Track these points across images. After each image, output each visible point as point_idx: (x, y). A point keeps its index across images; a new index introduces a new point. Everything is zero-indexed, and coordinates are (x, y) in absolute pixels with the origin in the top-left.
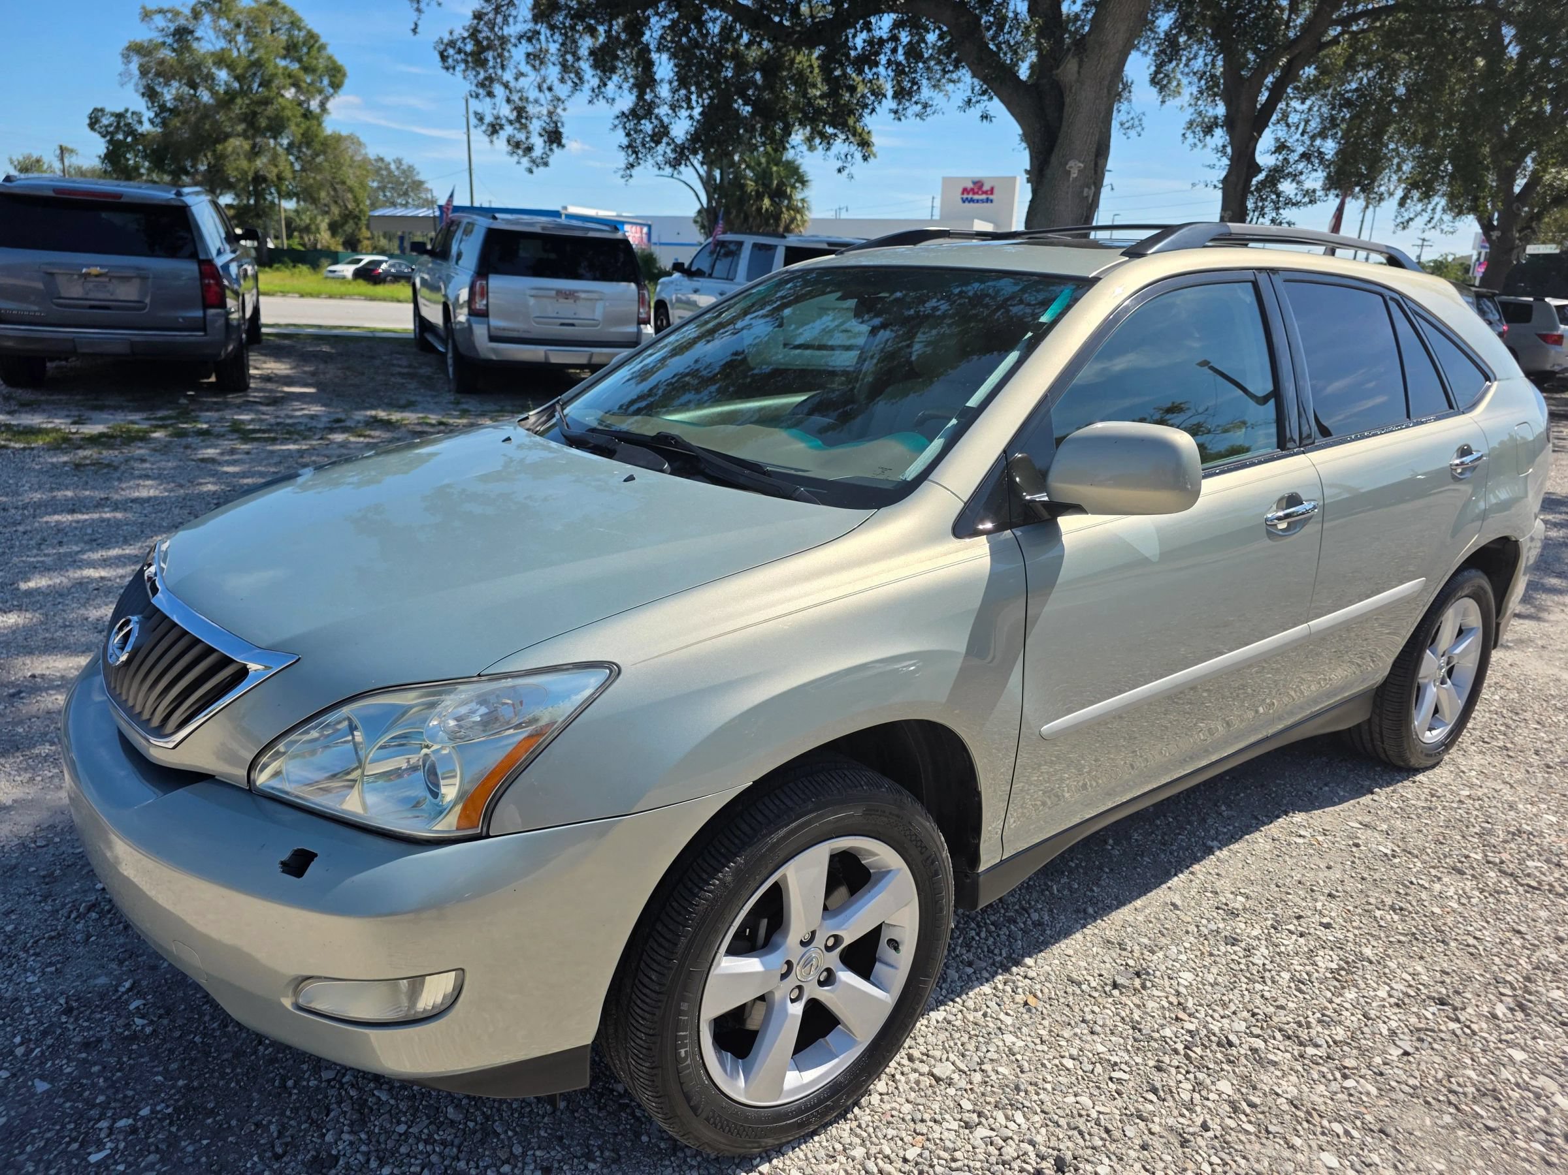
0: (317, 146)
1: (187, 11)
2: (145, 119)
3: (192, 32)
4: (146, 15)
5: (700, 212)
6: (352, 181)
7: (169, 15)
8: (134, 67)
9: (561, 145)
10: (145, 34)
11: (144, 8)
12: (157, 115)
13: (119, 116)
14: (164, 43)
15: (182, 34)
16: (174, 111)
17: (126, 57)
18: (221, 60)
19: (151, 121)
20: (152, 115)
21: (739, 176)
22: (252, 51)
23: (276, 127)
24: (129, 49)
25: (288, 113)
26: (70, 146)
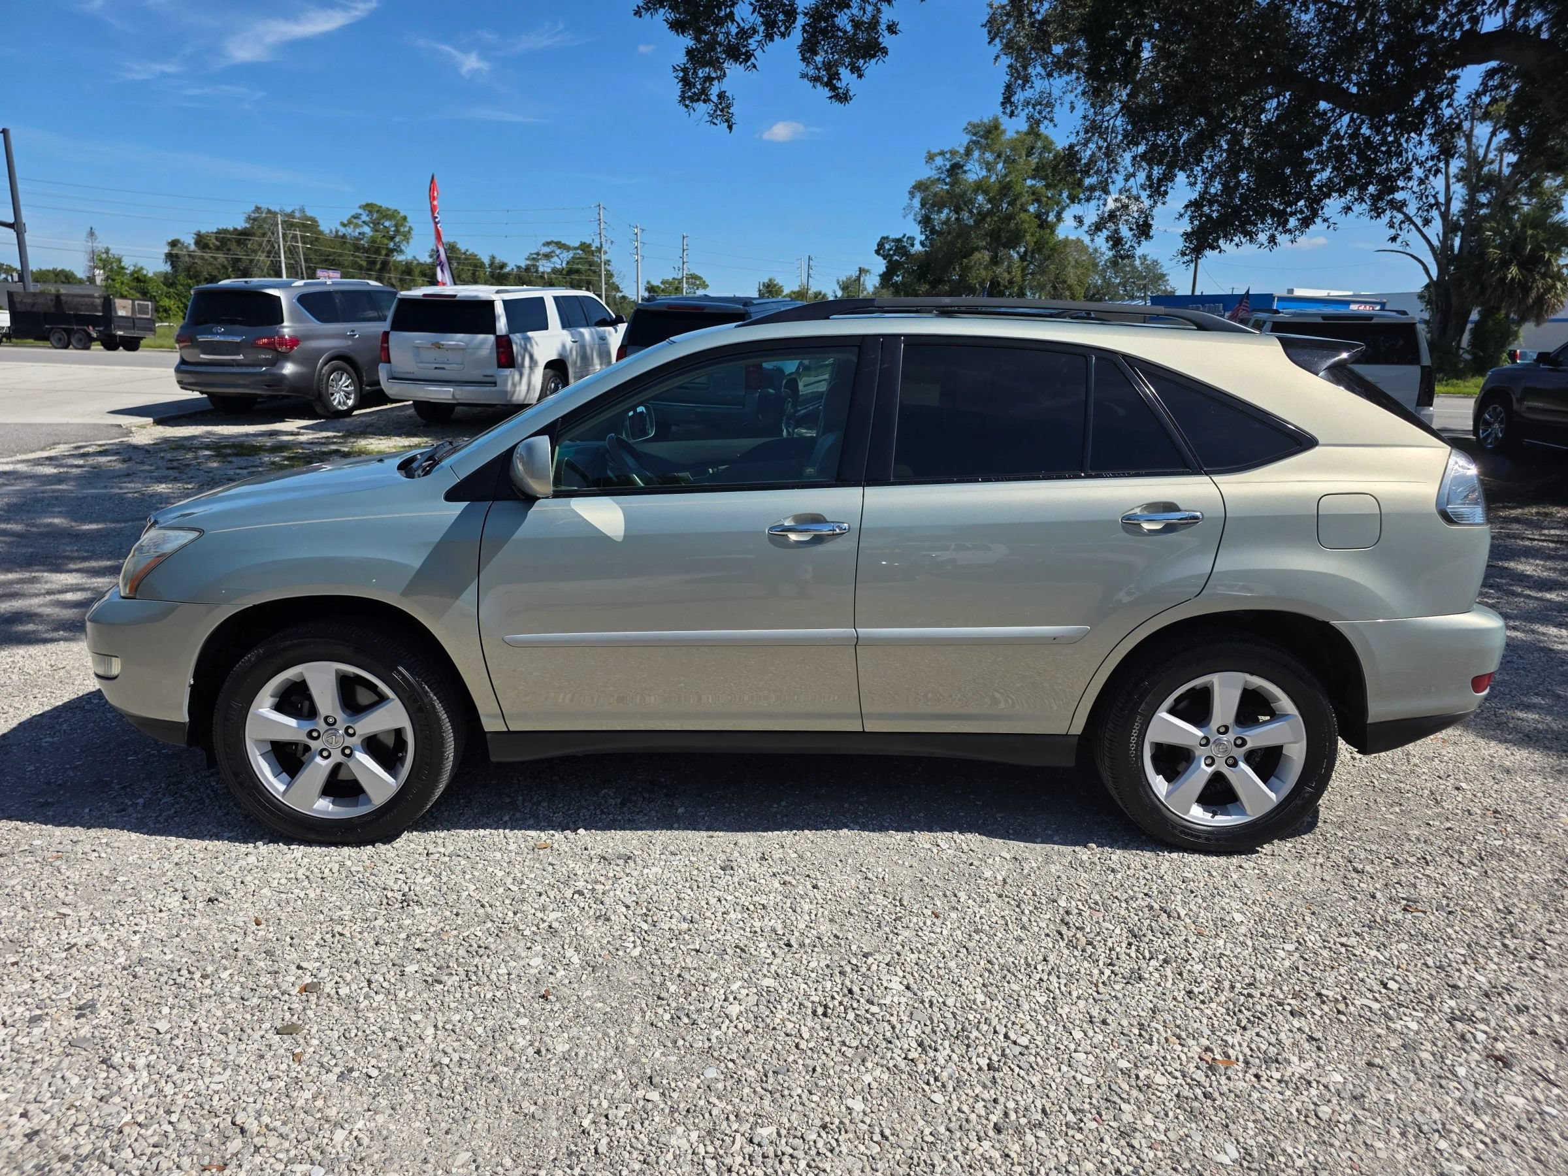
0: (1046, 252)
1: (962, 150)
2: (917, 243)
3: (962, 167)
4: (931, 158)
5: (1427, 287)
6: (1072, 281)
7: (948, 156)
8: (916, 202)
9: (1148, 237)
10: (927, 172)
11: (929, 152)
12: (927, 237)
13: (899, 241)
14: (939, 179)
15: (955, 169)
16: (940, 233)
17: (912, 194)
18: (979, 187)
19: (922, 244)
20: (923, 237)
21: (1483, 244)
22: (1006, 175)
23: (1014, 240)
24: (914, 187)
25: (1026, 226)
26: (866, 267)
